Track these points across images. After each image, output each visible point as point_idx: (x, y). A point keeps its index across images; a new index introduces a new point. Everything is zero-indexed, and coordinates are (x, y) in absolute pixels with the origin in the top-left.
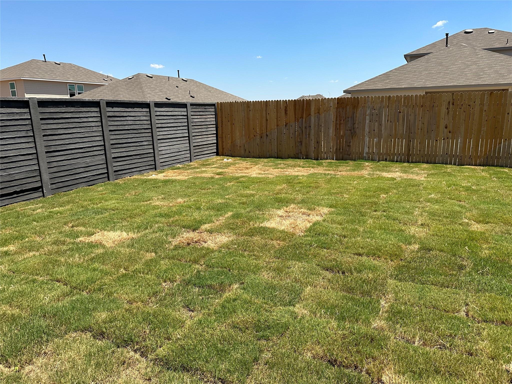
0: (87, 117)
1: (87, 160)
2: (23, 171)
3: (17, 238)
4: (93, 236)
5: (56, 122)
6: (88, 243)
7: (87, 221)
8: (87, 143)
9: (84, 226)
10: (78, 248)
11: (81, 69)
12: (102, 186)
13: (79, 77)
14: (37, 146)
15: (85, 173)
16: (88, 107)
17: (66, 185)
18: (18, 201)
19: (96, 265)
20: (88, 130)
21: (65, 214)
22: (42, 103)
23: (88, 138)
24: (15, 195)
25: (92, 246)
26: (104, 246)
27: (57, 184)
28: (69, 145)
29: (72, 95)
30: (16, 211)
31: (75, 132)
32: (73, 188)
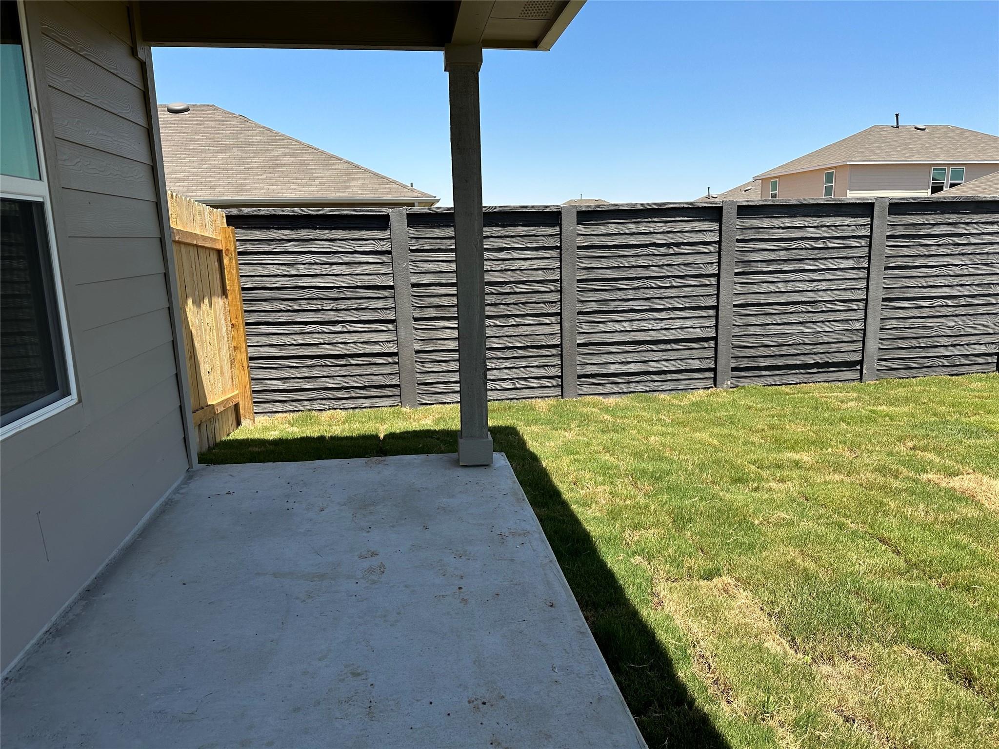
0: (979, 234)
1: (961, 323)
2: (836, 329)
3: (813, 443)
4: (957, 478)
5: (916, 243)
6: (947, 490)
7: (944, 445)
8: (968, 287)
9: (939, 454)
10: (925, 493)
11: (967, 134)
12: (980, 380)
13: (960, 152)
14: (871, 288)
15: (949, 348)
16: (986, 213)
17: (907, 366)
18: (817, 380)
19: (962, 538)
20: (976, 260)
21: (900, 421)
22: (897, 208)
23: (972, 277)
24: (815, 370)
25: (952, 495)
26: (979, 505)
27: (889, 362)
28: (929, 290)
29: (936, 189)
30: (813, 398)
31: (950, 263)
32: (917, 375)
